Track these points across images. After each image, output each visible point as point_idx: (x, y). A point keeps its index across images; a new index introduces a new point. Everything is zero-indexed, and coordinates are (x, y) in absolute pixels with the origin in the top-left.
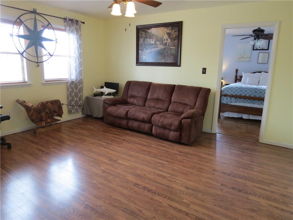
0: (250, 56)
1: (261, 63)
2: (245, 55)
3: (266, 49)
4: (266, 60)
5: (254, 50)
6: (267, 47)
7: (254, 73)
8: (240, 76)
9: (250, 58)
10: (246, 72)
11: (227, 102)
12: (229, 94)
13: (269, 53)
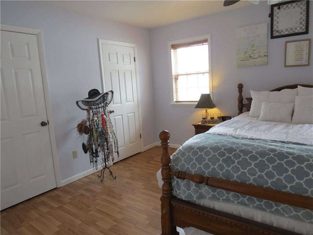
0: (267, 52)
1: (293, 64)
2: (255, 52)
3: (301, 31)
4: (305, 57)
5: (273, 37)
6: (304, 27)
7: (279, 89)
8: (247, 99)
9: (266, 57)
10: (259, 89)
11: (190, 195)
12: (193, 172)
13: (309, 40)
